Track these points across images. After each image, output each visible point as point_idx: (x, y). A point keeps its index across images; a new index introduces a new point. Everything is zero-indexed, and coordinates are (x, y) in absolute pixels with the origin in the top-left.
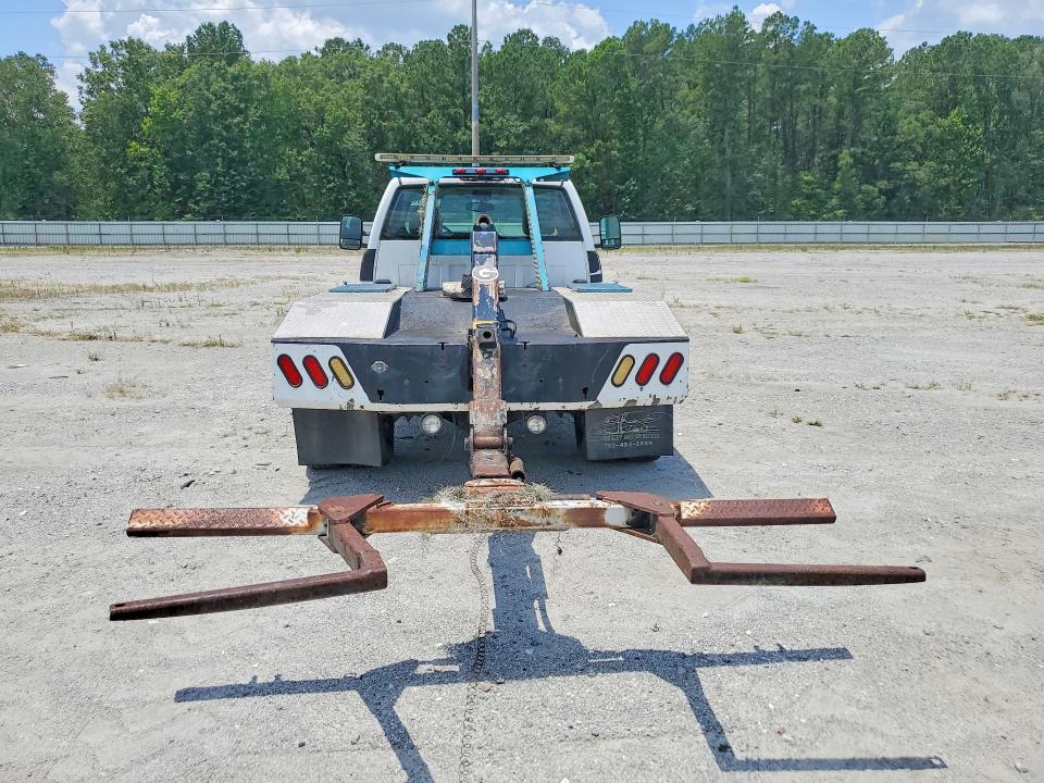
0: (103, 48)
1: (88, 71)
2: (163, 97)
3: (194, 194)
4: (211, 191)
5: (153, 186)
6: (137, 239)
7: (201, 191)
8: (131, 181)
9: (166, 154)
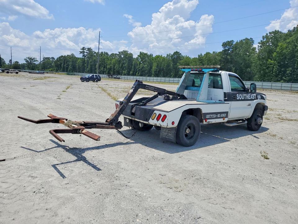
0: (267, 34)
1: (261, 41)
2: (281, 46)
3: (285, 74)
4: (291, 74)
5: (273, 72)
6: (264, 87)
7: (288, 74)
8: (267, 71)
9: (279, 63)
